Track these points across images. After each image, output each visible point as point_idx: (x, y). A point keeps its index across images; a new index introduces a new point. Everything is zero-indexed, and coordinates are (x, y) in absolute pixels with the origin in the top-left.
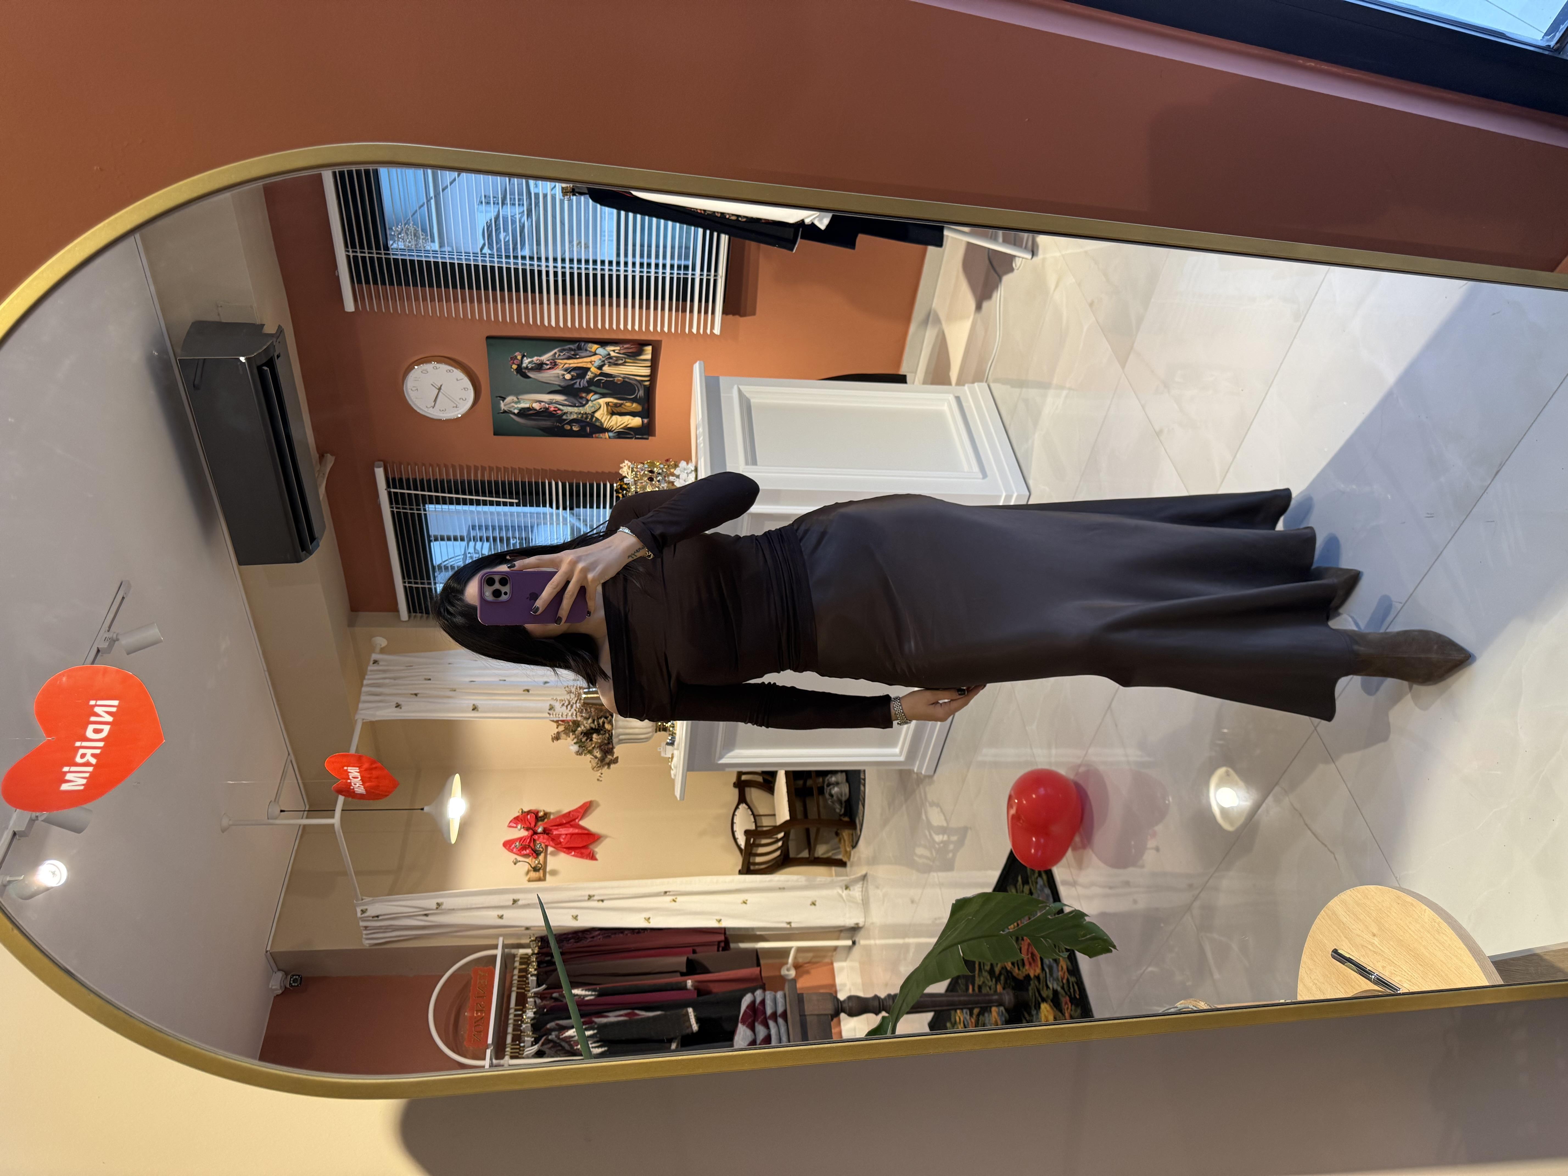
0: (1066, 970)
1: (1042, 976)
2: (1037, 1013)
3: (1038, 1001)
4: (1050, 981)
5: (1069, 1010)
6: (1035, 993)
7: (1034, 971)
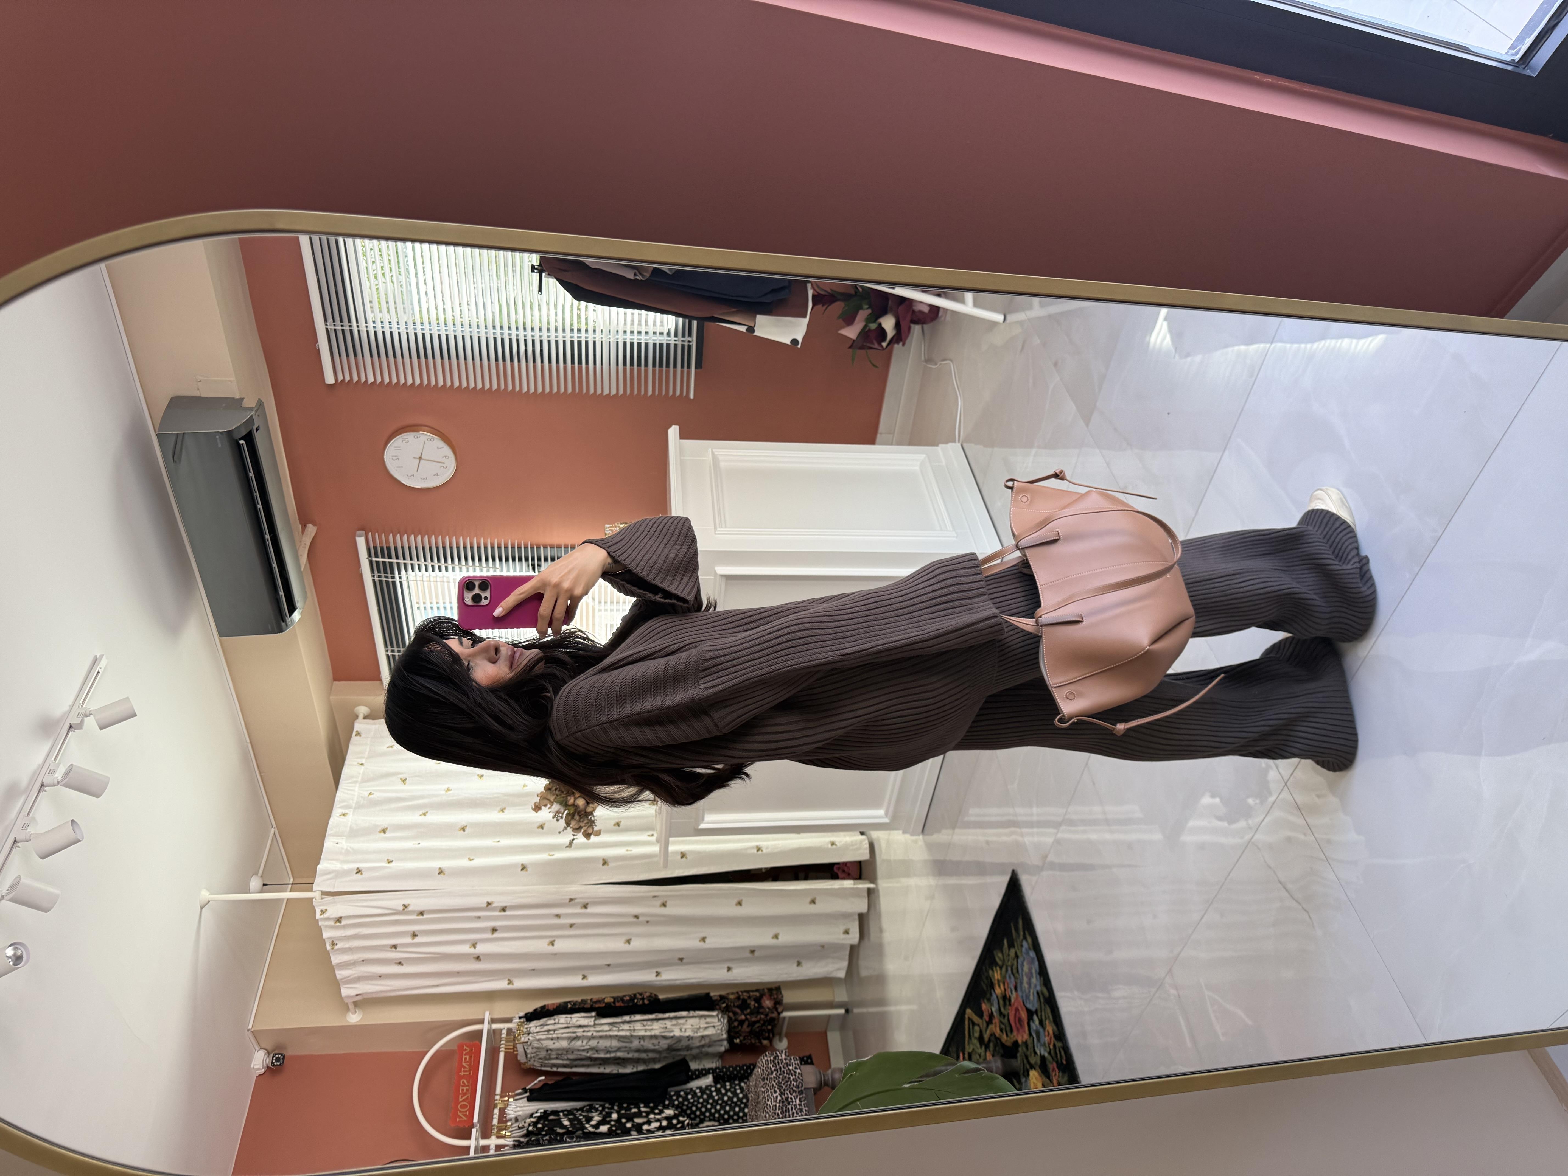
0: (1052, 1036)
1: (1029, 1042)
2: (1026, 1081)
3: (1027, 1068)
4: (1037, 1047)
5: (1057, 1077)
6: (1023, 1059)
7: (1021, 1037)
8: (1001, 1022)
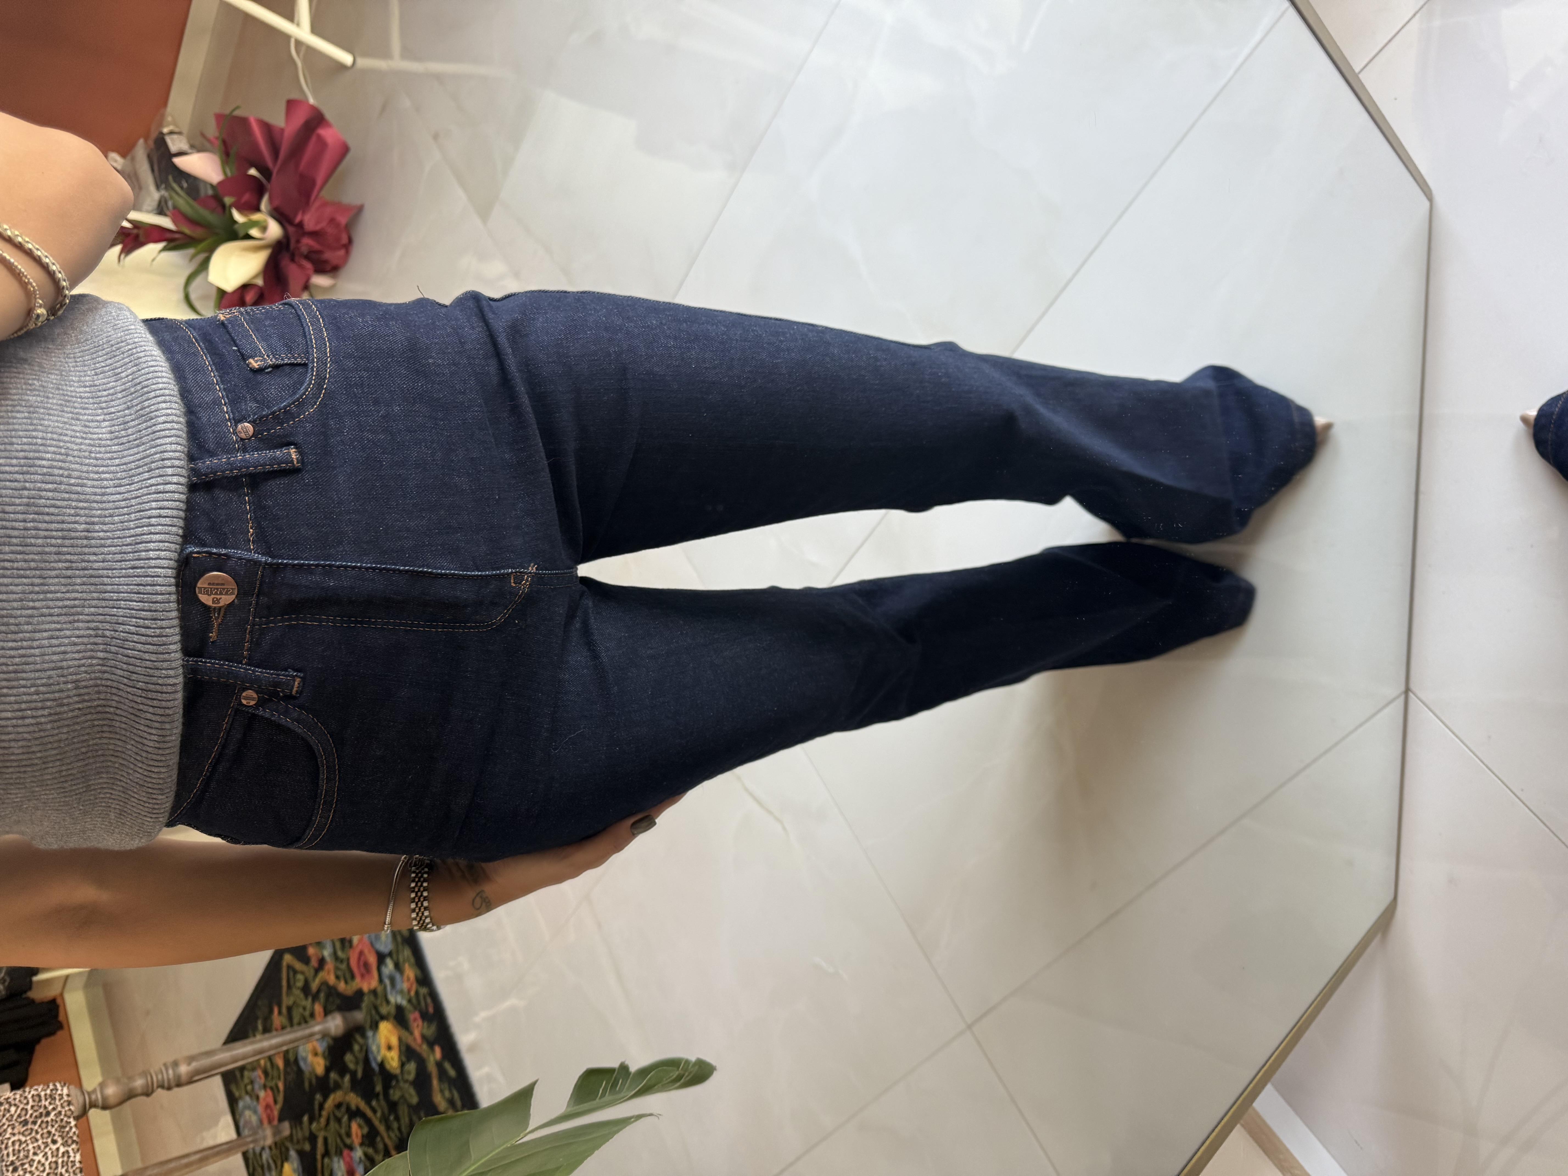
0: (413, 980)
1: (380, 990)
2: (374, 1035)
3: (375, 1020)
4: (391, 993)
5: (420, 1027)
6: (370, 1010)
7: (368, 984)
8: (337, 968)
